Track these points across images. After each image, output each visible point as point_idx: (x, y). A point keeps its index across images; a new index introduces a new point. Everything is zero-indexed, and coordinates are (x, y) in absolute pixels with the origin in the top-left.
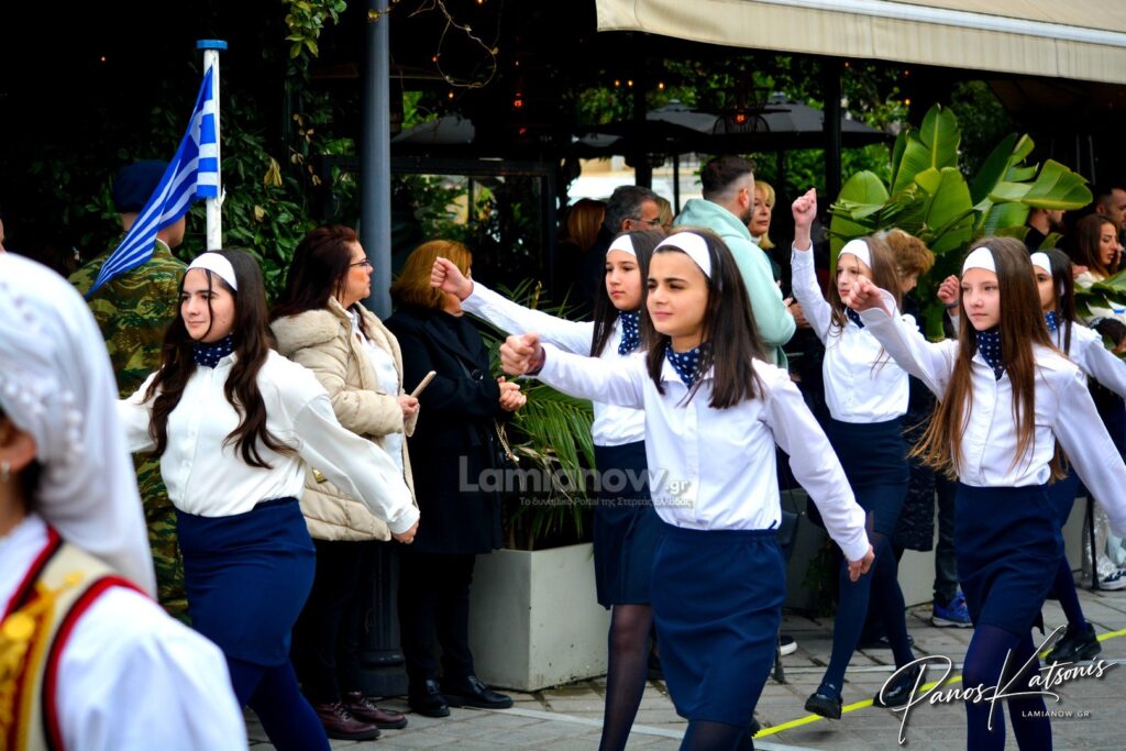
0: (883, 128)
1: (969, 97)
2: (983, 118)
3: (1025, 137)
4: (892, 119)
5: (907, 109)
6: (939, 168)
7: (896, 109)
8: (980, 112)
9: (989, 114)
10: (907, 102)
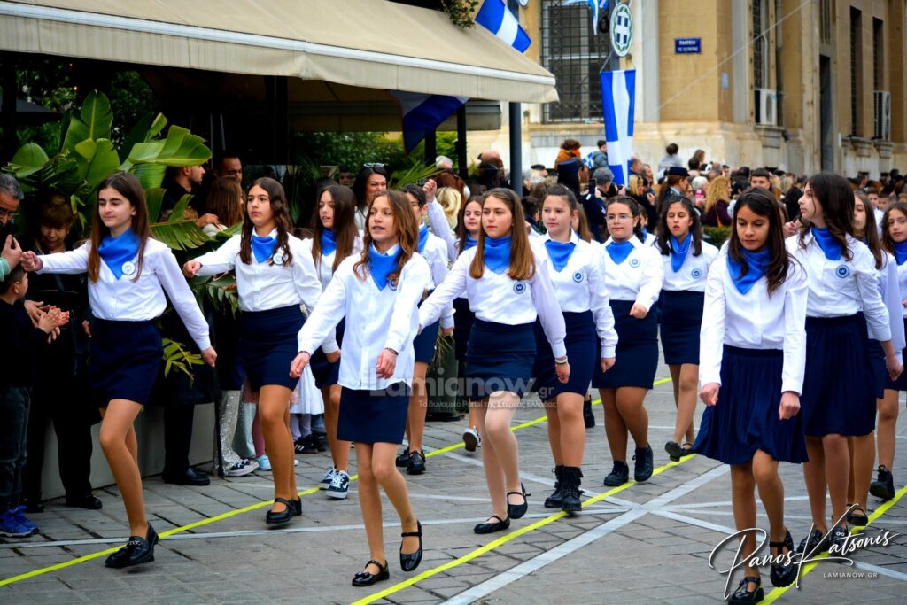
0: (58, 110)
1: (125, 84)
2: (137, 101)
3: (160, 115)
4: (65, 102)
5: (75, 94)
6: (95, 140)
7: (67, 94)
8: (134, 96)
9: (141, 98)
10: (76, 88)
